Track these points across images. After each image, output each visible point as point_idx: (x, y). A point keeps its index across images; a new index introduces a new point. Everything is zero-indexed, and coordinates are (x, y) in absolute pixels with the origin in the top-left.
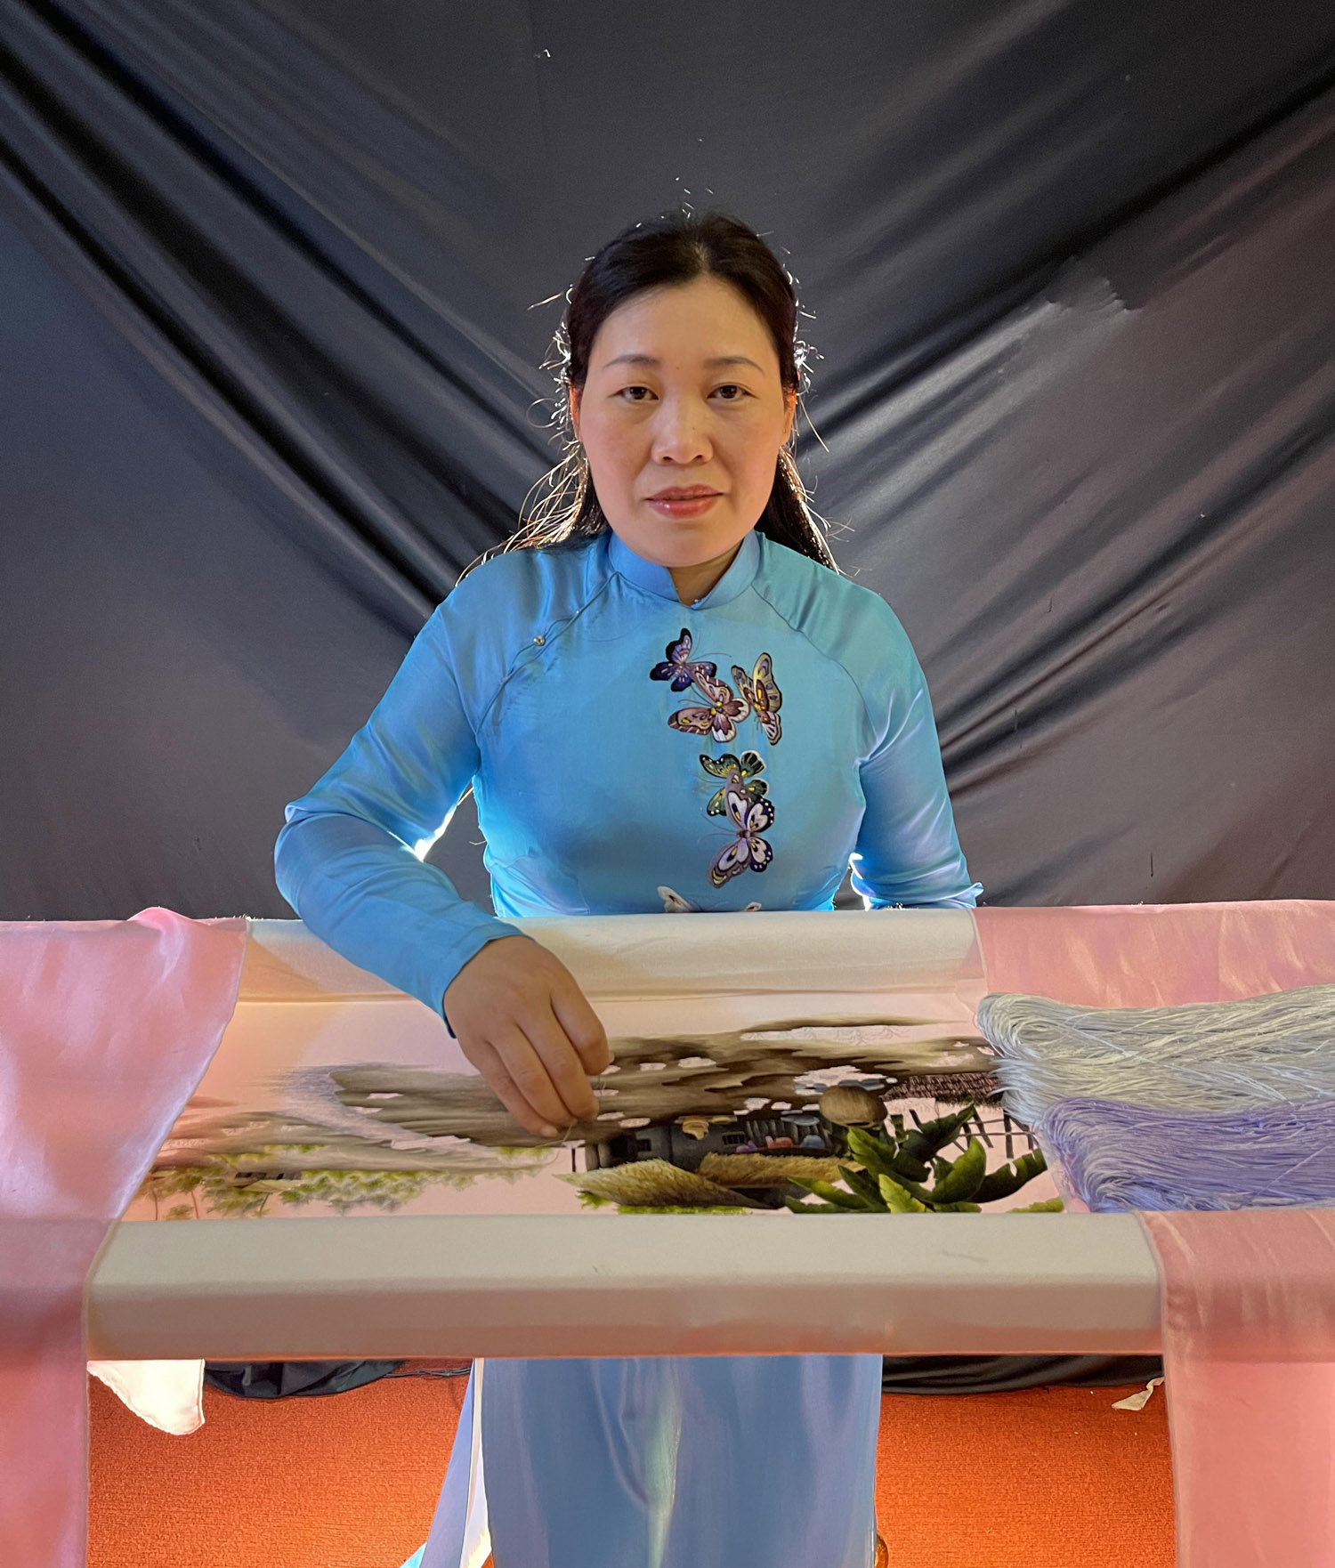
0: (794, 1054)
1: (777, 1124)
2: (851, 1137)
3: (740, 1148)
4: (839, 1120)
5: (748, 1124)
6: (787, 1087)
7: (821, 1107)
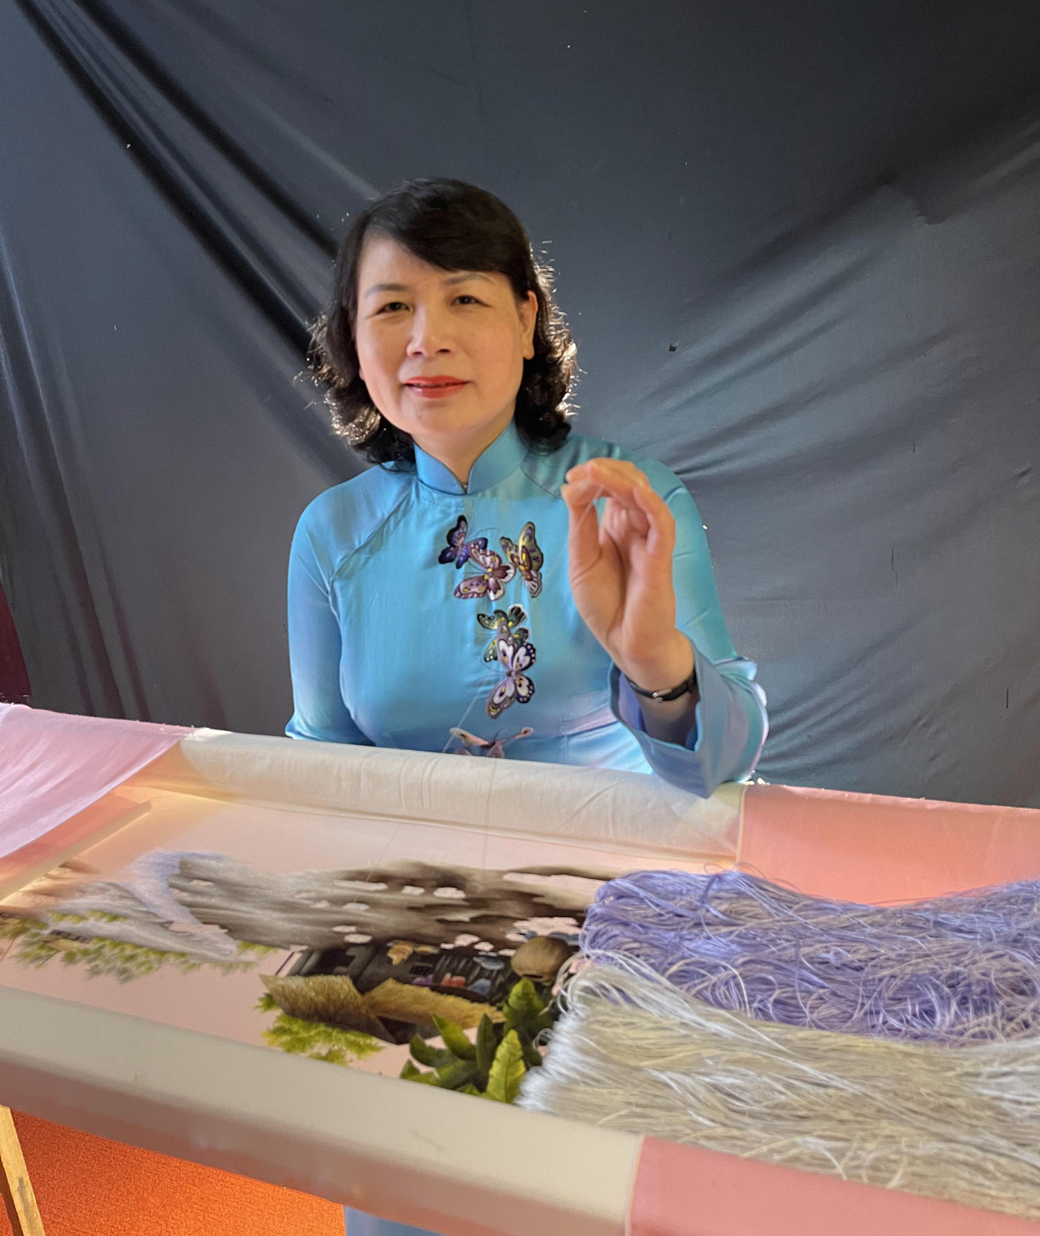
0: (536, 900)
1: (467, 962)
2: (517, 989)
3: (419, 979)
4: (520, 969)
5: (444, 958)
6: (502, 929)
7: (515, 955)
